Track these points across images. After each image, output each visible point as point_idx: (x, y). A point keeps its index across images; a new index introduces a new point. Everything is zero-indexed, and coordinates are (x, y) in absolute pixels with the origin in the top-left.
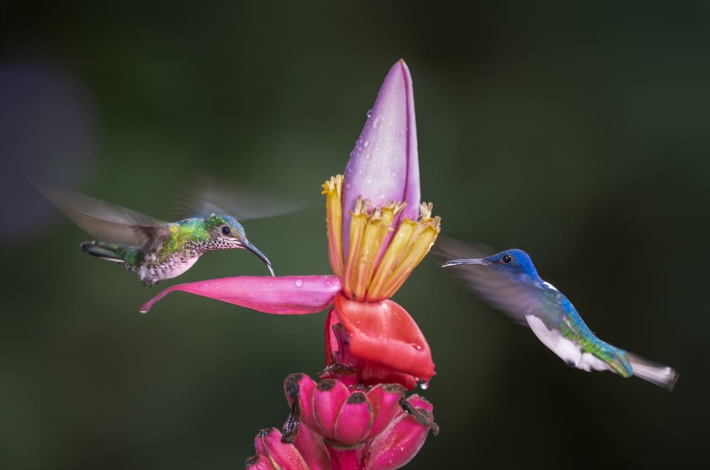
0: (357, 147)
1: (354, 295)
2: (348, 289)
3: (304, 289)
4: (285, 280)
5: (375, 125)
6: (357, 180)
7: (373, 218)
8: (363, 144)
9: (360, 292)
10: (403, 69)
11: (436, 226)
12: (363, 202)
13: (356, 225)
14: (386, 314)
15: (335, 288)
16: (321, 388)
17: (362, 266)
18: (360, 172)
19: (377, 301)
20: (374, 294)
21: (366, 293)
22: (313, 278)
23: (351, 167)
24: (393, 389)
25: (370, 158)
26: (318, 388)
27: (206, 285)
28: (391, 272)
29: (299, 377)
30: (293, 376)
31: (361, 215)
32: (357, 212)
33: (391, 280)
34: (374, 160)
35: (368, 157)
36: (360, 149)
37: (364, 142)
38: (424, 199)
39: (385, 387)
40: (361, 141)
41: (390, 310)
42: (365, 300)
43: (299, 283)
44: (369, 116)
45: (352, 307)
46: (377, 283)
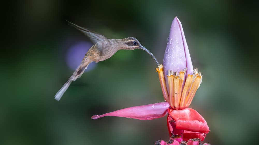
0: (166, 52)
1: (175, 107)
2: (172, 105)
3: (156, 108)
4: (148, 106)
5: (171, 43)
6: (167, 64)
7: (176, 76)
8: (167, 51)
9: (177, 106)
10: (177, 20)
11: (200, 75)
12: (171, 71)
13: (170, 79)
14: (188, 113)
15: (167, 106)
16: (169, 143)
17: (175, 95)
18: (168, 61)
19: (184, 108)
20: (182, 106)
21: (179, 106)
22: (159, 104)
23: (165, 60)
24: (196, 140)
25: (171, 55)
26: (167, 144)
27: (119, 112)
28: (186, 96)
29: (160, 142)
30: (158, 141)
31: (171, 76)
32: (169, 75)
33: (187, 99)
34: (172, 55)
35: (170, 55)
36: (167, 53)
37: (168, 50)
38: (194, 68)
39: (193, 140)
40: (167, 50)
41: (189, 111)
42: (180, 109)
43: (153, 107)
44: (168, 40)
45: (175, 112)
46: (182, 101)
